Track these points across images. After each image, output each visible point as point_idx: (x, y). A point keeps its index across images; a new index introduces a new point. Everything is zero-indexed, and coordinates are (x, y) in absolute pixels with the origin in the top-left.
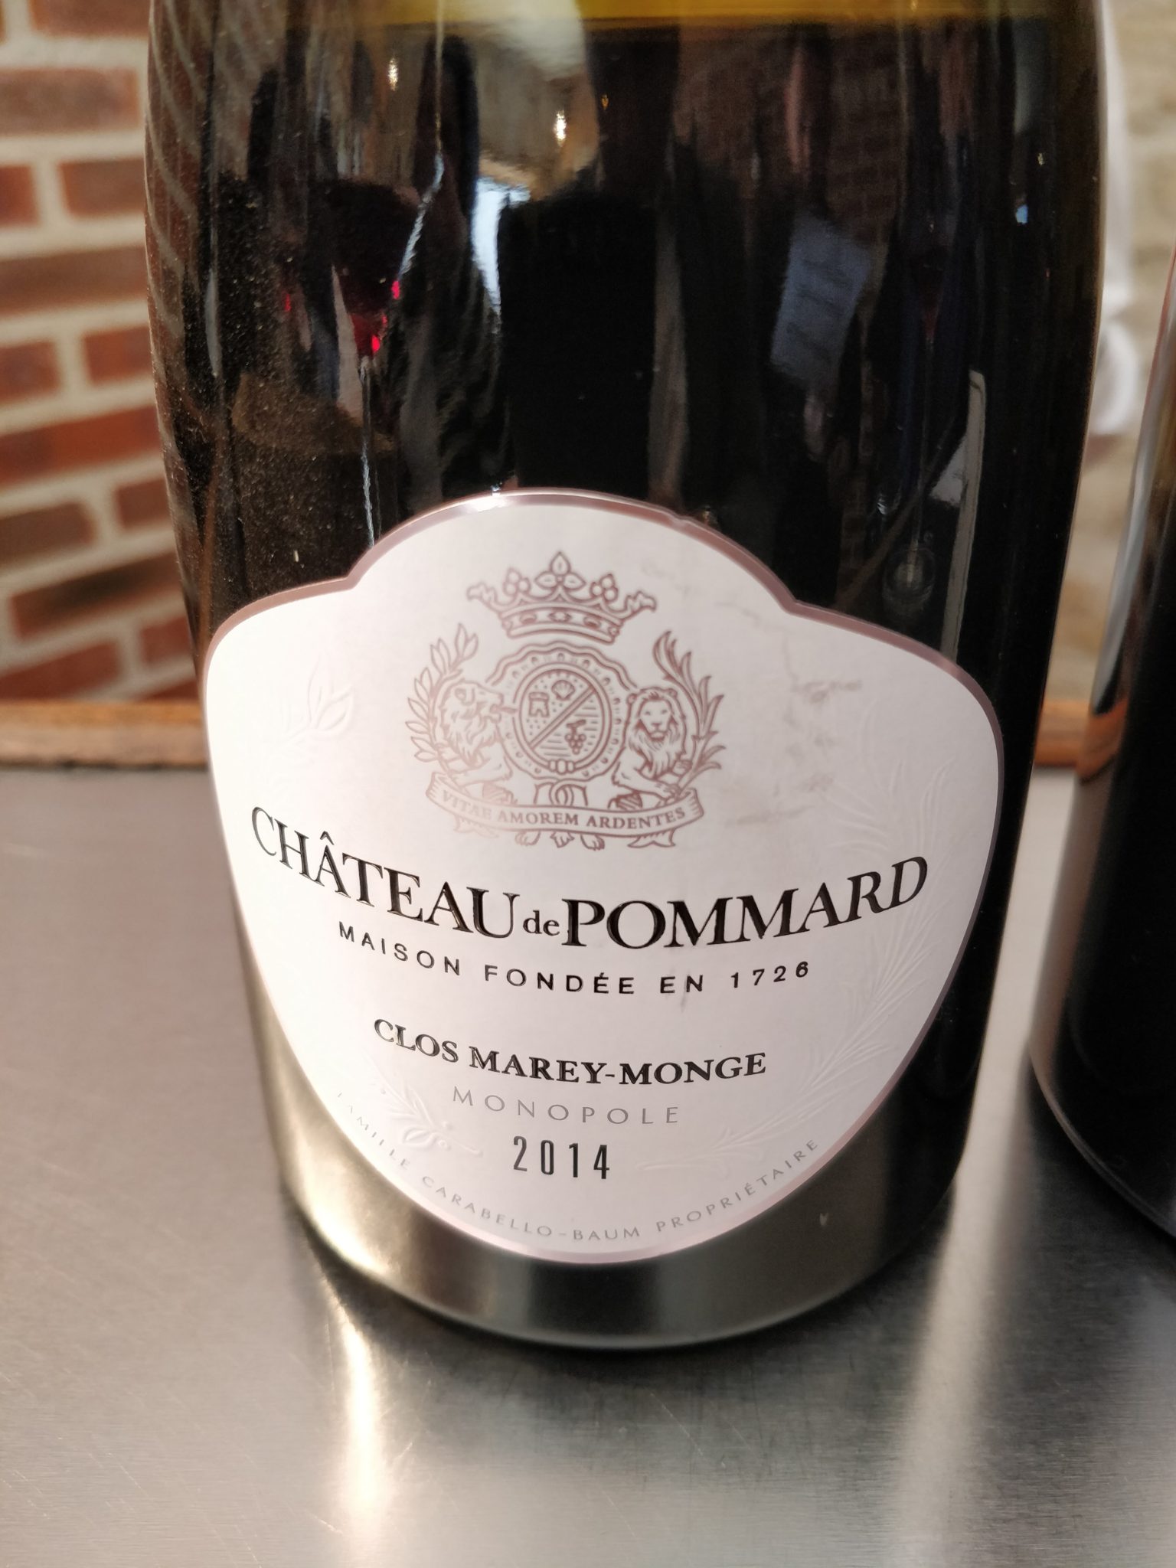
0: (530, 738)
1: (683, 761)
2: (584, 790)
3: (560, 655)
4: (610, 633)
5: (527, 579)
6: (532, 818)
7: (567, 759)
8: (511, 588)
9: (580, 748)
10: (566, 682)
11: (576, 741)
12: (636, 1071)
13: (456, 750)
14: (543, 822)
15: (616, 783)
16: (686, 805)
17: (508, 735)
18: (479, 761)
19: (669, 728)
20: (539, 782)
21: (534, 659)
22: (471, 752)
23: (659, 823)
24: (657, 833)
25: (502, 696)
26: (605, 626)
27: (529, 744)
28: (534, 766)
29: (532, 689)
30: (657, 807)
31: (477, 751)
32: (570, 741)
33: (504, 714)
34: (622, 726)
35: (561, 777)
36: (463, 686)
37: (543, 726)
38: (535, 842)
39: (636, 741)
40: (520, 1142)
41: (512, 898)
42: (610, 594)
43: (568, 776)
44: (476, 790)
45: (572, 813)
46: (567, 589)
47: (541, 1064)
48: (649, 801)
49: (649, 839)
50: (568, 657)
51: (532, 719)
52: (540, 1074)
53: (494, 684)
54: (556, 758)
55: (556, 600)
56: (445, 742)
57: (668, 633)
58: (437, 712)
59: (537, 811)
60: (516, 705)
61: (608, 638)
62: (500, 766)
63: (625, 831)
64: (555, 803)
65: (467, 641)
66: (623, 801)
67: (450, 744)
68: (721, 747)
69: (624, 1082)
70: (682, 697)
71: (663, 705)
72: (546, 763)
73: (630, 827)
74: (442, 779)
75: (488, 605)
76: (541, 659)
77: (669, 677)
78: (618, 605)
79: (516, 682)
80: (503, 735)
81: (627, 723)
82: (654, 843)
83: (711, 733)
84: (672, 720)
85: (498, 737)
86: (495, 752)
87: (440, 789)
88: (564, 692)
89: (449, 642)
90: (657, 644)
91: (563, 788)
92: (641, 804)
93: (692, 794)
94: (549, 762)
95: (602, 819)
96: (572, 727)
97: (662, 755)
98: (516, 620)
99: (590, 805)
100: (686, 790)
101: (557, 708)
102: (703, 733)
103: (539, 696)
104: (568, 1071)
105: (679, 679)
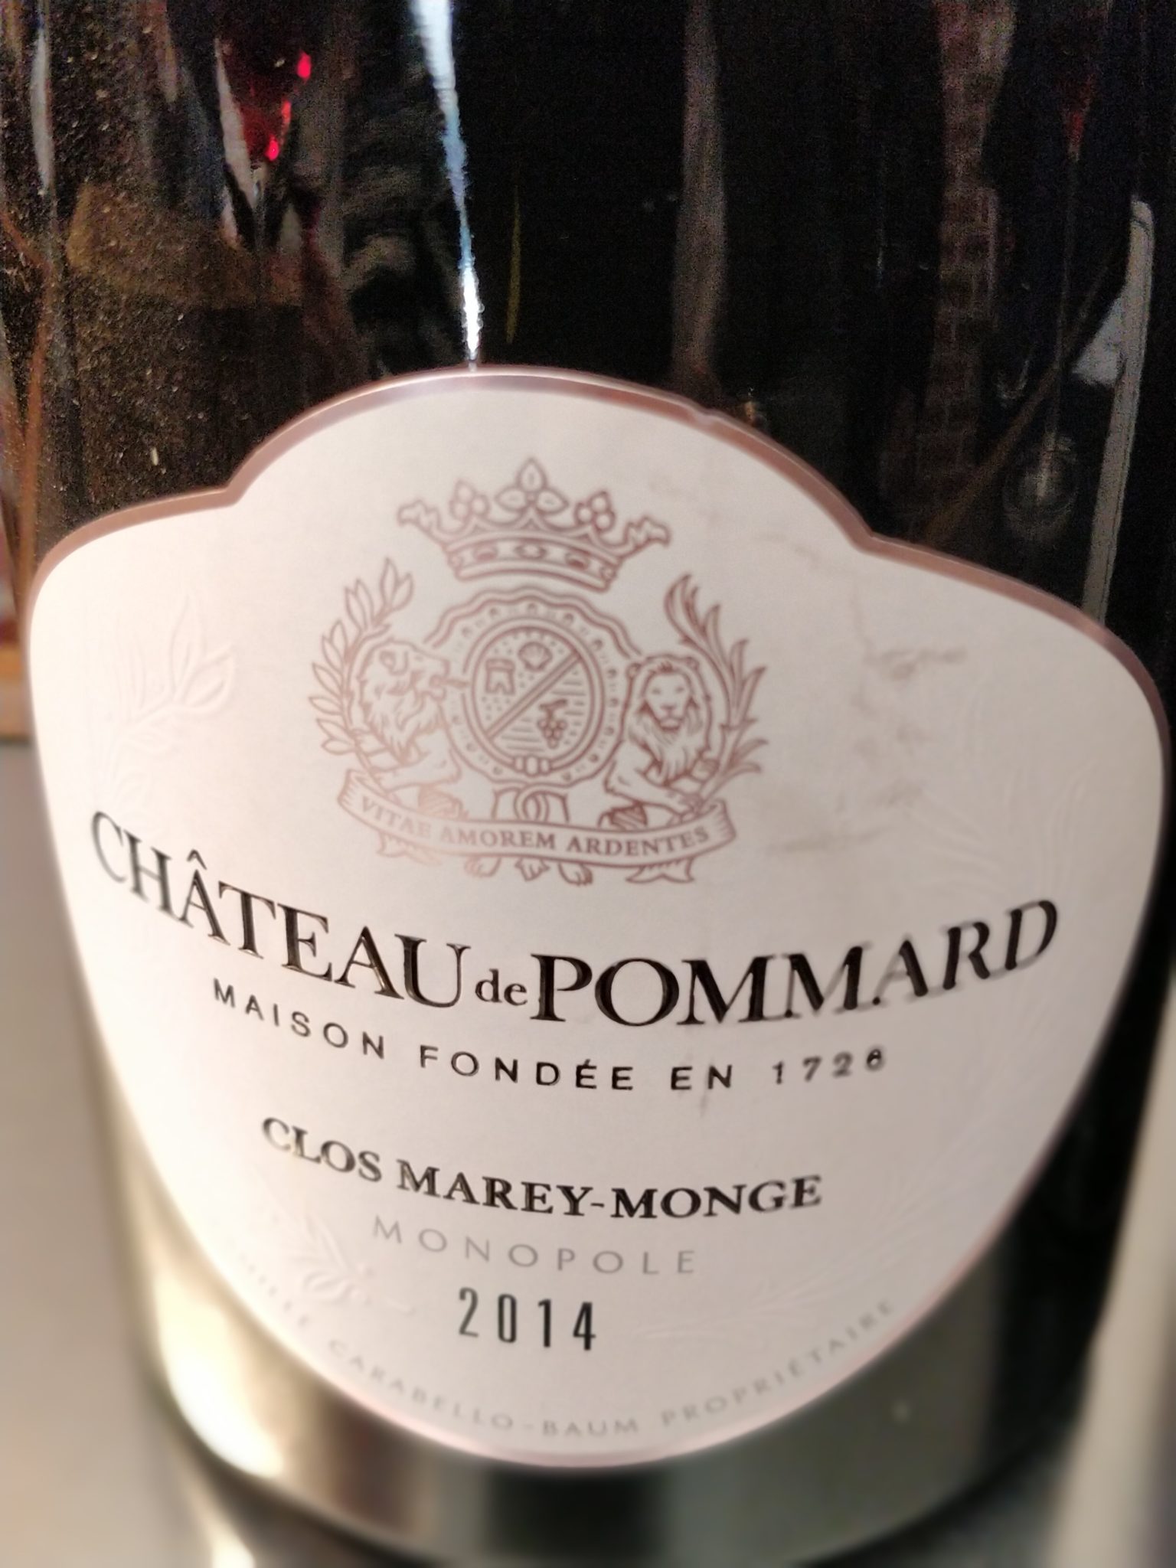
0: (486, 724)
1: (706, 761)
2: (563, 799)
3: (531, 606)
4: (602, 576)
5: (483, 497)
6: (489, 839)
7: (540, 754)
8: (461, 509)
9: (557, 739)
10: (539, 645)
11: (552, 730)
12: (635, 1198)
13: (381, 738)
14: (504, 844)
15: (609, 790)
16: (710, 823)
17: (455, 719)
18: (414, 755)
19: (686, 714)
20: (499, 787)
21: (493, 612)
22: (403, 743)
23: (671, 848)
24: (668, 863)
25: (447, 664)
26: (595, 565)
27: (485, 732)
28: (492, 764)
29: (490, 654)
30: (669, 825)
31: (411, 741)
32: (544, 729)
33: (450, 688)
34: (619, 709)
35: (530, 780)
36: (390, 648)
37: (506, 707)
38: (493, 872)
39: (640, 731)
40: (469, 1296)
41: (459, 952)
42: (603, 520)
43: (541, 779)
44: (409, 796)
45: (546, 831)
46: (542, 513)
47: (498, 1187)
48: (657, 817)
49: (656, 872)
50: (542, 609)
51: (490, 697)
52: (498, 1201)
53: (437, 645)
54: (524, 753)
55: (525, 527)
56: (365, 728)
57: (686, 578)
58: (354, 685)
59: (497, 828)
60: (468, 677)
61: (599, 583)
62: (444, 763)
63: (622, 859)
64: (523, 817)
65: (398, 583)
66: (619, 815)
67: (373, 729)
68: (761, 742)
69: (617, 1215)
70: (706, 669)
71: (677, 680)
72: (509, 761)
73: (629, 852)
74: (361, 780)
75: (427, 531)
76: (504, 611)
77: (687, 640)
78: (615, 535)
79: (468, 643)
80: (448, 718)
81: (627, 705)
82: (664, 876)
83: (747, 721)
84: (691, 703)
85: (440, 722)
86: (435, 744)
87: (358, 793)
88: (536, 659)
89: (372, 583)
90: (671, 594)
91: (533, 796)
92: (645, 822)
93: (719, 808)
94: (514, 758)
95: (589, 841)
96: (548, 709)
97: (675, 755)
98: (468, 555)
99: (574, 821)
100: (710, 802)
101: (526, 682)
102: (735, 721)
103: (500, 664)
104: (538, 1198)
105: (702, 643)
